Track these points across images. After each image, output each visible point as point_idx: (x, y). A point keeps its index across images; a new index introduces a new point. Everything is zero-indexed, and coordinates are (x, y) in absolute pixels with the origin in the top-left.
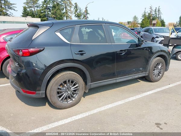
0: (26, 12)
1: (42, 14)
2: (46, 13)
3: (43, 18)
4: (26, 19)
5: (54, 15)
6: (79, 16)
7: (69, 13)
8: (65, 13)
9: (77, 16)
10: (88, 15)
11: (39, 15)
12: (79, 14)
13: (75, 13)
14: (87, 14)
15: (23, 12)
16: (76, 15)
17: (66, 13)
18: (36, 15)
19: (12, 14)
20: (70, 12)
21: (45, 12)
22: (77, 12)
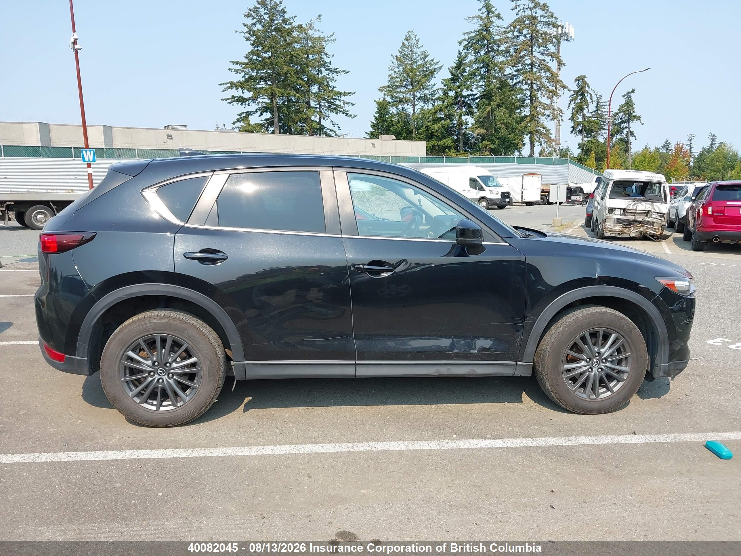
0: (385, 121)
1: (436, 126)
2: (452, 120)
3: (440, 139)
4: (374, 145)
5: (483, 127)
6: (592, 131)
7: (542, 119)
8: (528, 119)
9: (580, 132)
10: (634, 126)
11: (427, 128)
12: (590, 122)
13: (572, 118)
14: (628, 121)
15: (376, 118)
16: (579, 124)
17: (531, 120)
18: (417, 129)
19: (336, 129)
20: (547, 112)
21: (449, 117)
22: (585, 112)
